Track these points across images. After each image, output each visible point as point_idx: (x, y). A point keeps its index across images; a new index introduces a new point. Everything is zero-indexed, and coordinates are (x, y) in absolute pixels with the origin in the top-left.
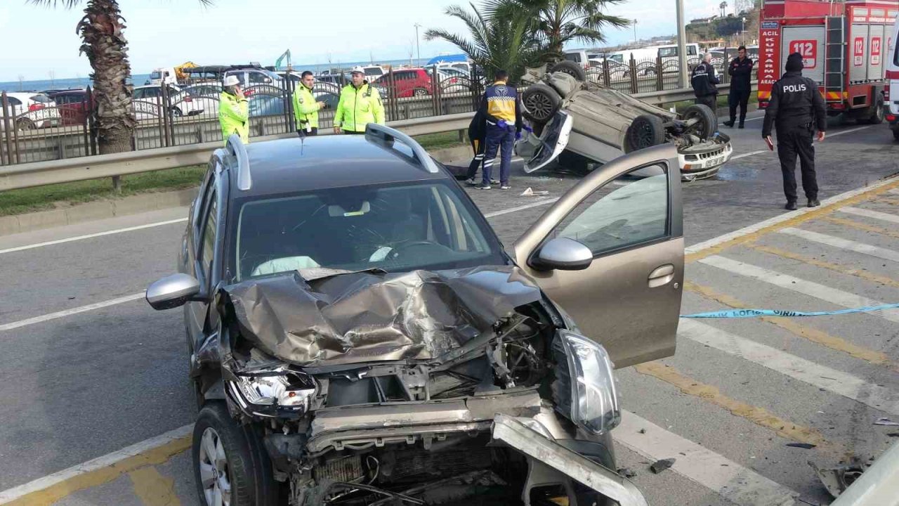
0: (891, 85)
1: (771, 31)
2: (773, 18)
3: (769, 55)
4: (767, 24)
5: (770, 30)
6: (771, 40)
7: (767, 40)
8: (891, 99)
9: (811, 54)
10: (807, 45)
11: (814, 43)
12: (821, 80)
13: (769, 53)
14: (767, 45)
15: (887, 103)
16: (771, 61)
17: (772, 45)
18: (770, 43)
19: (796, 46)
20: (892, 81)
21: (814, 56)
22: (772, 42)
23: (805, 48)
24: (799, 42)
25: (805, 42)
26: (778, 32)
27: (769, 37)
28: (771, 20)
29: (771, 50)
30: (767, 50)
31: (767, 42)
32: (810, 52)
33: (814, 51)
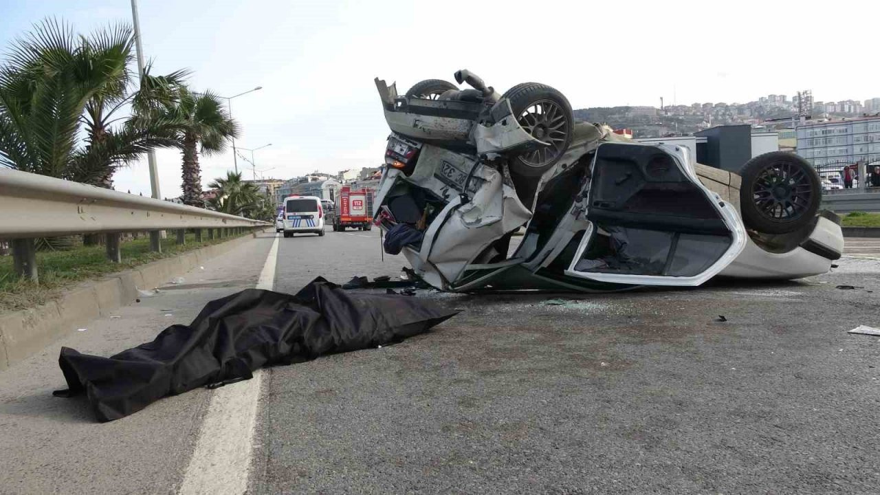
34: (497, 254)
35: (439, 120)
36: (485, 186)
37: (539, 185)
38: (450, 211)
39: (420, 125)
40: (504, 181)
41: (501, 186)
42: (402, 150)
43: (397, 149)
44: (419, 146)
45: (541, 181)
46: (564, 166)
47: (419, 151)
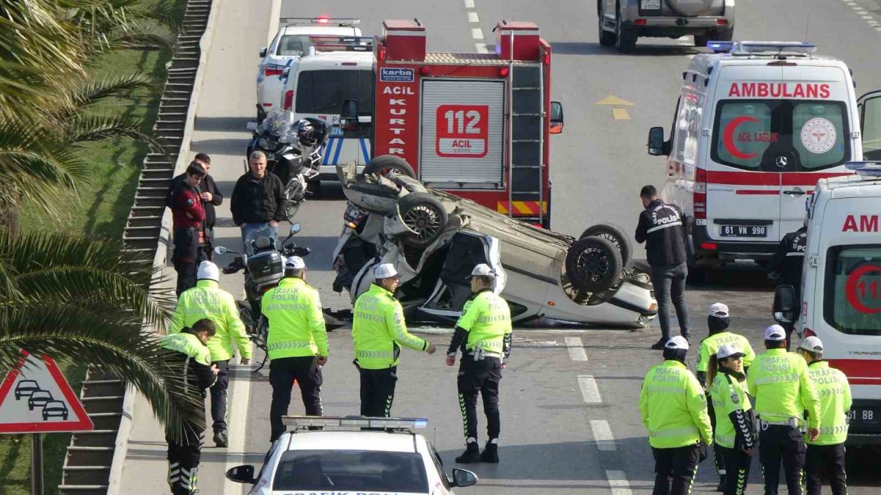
0: (708, 193)
1: (401, 85)
2: (403, 62)
3: (397, 131)
4: (391, 73)
5: (397, 84)
6: (400, 102)
7: (392, 102)
8: (708, 215)
9: (477, 131)
10: (469, 114)
11: (483, 110)
12: (498, 180)
13: (397, 126)
14: (393, 111)
15: (703, 222)
16: (401, 142)
17: (403, 112)
18: (397, 107)
19: (449, 115)
20: (710, 186)
21: (484, 135)
22: (402, 107)
23: (467, 120)
24: (456, 109)
25: (466, 109)
26: (415, 87)
27: (397, 97)
28: (400, 66)
29: (401, 122)
30: (393, 121)
31: (393, 107)
32: (475, 126)
33: (483, 124)
34: (404, 295)
35: (378, 198)
36: (387, 254)
37: (424, 254)
38: (368, 266)
39: (365, 200)
40: (400, 252)
41: (397, 255)
42: (356, 214)
43: (352, 214)
44: (367, 213)
45: (426, 251)
46: (445, 241)
47: (366, 217)
